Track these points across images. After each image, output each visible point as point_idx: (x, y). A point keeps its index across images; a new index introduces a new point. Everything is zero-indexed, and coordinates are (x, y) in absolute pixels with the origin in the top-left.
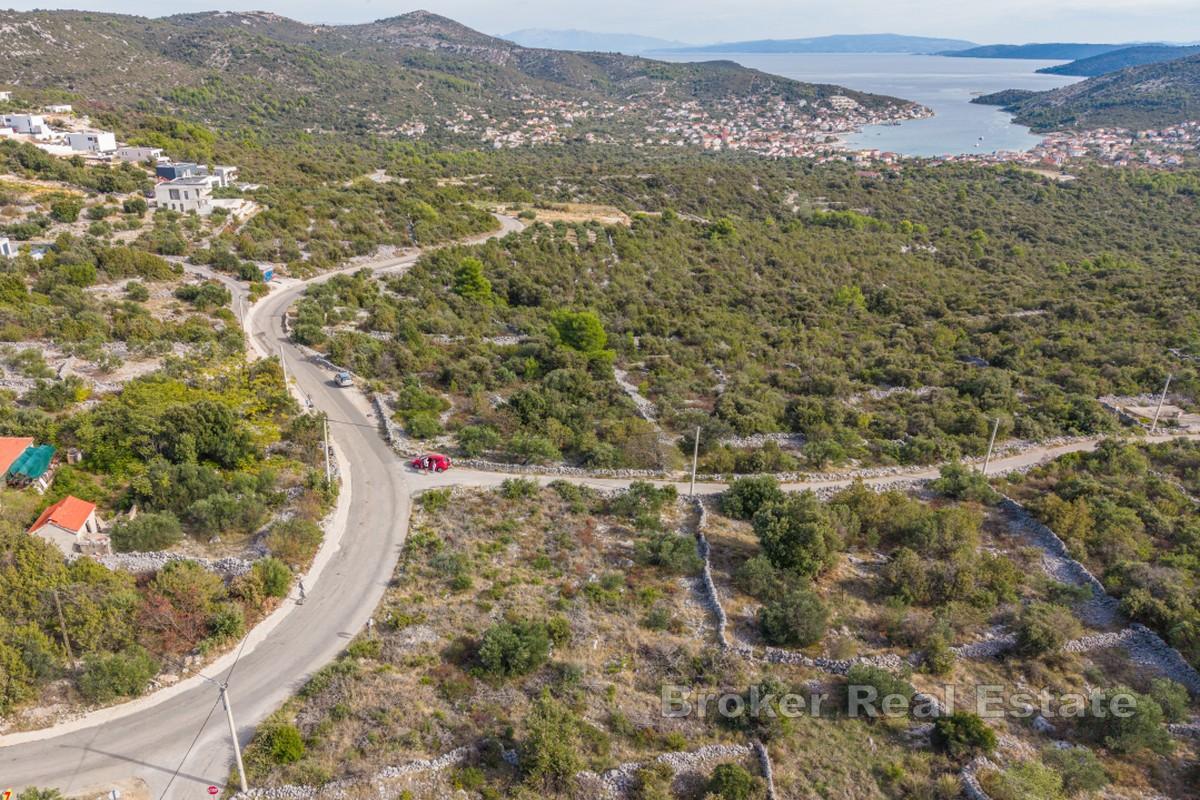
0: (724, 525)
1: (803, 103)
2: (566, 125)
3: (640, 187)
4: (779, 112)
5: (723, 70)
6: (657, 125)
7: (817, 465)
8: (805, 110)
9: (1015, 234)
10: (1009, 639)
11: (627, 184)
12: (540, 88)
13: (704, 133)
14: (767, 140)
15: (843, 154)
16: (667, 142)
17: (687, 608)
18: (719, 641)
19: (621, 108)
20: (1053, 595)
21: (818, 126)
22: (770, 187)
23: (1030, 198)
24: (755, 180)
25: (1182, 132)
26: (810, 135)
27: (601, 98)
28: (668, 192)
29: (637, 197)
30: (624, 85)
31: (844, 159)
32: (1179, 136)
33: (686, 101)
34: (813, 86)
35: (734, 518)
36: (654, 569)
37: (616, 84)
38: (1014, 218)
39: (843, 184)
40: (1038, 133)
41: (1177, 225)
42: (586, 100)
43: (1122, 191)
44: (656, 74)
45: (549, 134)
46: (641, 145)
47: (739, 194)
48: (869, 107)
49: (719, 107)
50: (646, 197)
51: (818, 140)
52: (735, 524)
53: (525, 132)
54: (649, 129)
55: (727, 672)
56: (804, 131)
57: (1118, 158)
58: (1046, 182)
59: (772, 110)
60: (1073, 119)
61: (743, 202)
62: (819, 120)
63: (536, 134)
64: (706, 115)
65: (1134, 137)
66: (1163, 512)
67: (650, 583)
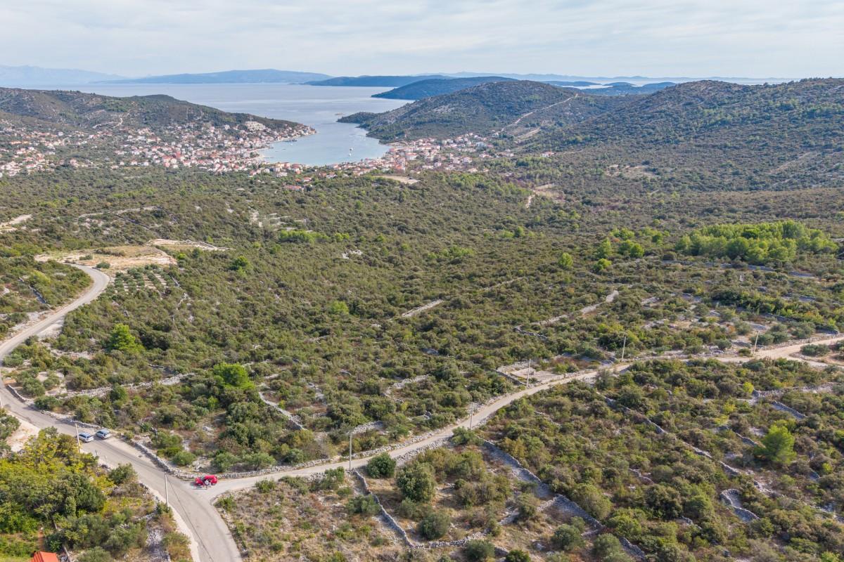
0: (374, 483)
1: (227, 127)
2: (50, 153)
3: (150, 218)
4: (212, 135)
5: (162, 103)
6: (124, 149)
7: (395, 438)
8: (230, 132)
9: (396, 228)
10: (515, 513)
11: (139, 216)
12: (19, 122)
13: (162, 154)
14: (209, 158)
15: (266, 167)
16: (136, 163)
17: (385, 532)
18: (408, 544)
19: (91, 136)
20: (524, 489)
21: (242, 145)
22: (239, 209)
23: (395, 199)
24: (227, 204)
25: (466, 140)
26: (239, 152)
27: (72, 128)
28: (171, 220)
29: (151, 227)
30: (88, 117)
31: (268, 171)
32: (466, 142)
33: (141, 128)
34: (231, 114)
35: (377, 478)
36: (358, 515)
37: (82, 116)
38: (392, 216)
39: (285, 202)
40: (385, 143)
41: (480, 209)
42: (61, 130)
43: (446, 188)
44: (112, 108)
45: (38, 163)
46: (116, 167)
47: (220, 217)
48: (273, 129)
49: (167, 132)
50: (157, 225)
51: (245, 155)
52: (378, 481)
53: (18, 161)
54: (119, 153)
55: (421, 558)
56: (233, 149)
57: (436, 161)
58: (402, 186)
59: (206, 133)
60: (403, 133)
61: (225, 223)
62: (241, 140)
63: (28, 163)
64: (159, 139)
65: (441, 144)
66: (549, 435)
67: (362, 524)
